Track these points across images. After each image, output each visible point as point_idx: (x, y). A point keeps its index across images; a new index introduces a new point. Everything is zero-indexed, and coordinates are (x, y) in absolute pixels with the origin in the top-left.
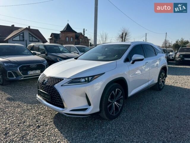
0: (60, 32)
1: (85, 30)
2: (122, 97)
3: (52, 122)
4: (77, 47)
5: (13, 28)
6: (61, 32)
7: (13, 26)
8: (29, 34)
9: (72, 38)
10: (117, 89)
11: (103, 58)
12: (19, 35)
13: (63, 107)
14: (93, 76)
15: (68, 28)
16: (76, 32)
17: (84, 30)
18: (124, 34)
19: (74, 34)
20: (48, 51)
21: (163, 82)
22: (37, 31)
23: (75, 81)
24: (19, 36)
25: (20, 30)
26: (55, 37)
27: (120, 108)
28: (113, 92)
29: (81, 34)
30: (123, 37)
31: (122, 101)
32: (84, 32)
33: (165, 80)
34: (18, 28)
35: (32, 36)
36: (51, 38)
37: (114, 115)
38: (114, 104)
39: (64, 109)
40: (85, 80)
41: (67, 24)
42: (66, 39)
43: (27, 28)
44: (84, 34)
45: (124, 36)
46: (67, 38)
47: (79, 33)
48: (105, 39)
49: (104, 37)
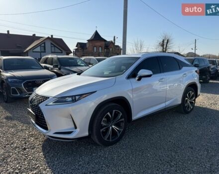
1: (116, 38)
2: (123, 119)
3: (41, 144)
4: (97, 59)
5: (34, 38)
6: (88, 41)
7: (34, 35)
8: (51, 44)
9: (100, 48)
10: (114, 111)
11: (108, 73)
12: (40, 45)
13: (46, 128)
14: (81, 95)
15: (97, 36)
16: (105, 41)
17: (114, 37)
19: (103, 43)
20: (61, 65)
21: (191, 103)
22: (61, 40)
23: (61, 100)
24: (39, 47)
25: (41, 40)
27: (119, 133)
28: (109, 113)
30: (164, 44)
31: (123, 125)
32: (114, 40)
33: (195, 100)
34: (39, 38)
35: (55, 46)
36: (77, 48)
37: (111, 141)
38: (111, 128)
39: (48, 131)
40: (72, 99)
43: (49, 37)
44: (114, 43)
45: (166, 44)
46: (95, 48)
47: (109, 42)
49: (139, 46)
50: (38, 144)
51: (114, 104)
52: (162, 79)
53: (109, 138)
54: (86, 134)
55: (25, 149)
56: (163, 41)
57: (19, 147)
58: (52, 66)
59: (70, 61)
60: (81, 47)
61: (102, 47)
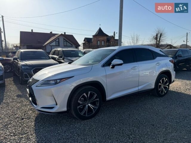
0: (93, 36)
1: (115, 33)
2: (98, 99)
5: (51, 35)
7: (51, 32)
8: (64, 39)
9: (103, 42)
12: (55, 41)
14: (61, 79)
15: (100, 32)
16: (107, 36)
17: (114, 33)
18: (159, 35)
19: (106, 38)
20: (65, 56)
22: (72, 37)
24: (55, 42)
25: (56, 36)
27: (94, 110)
28: (85, 94)
32: (114, 35)
33: (168, 86)
34: (55, 35)
35: (67, 41)
36: (84, 42)
37: (87, 115)
38: (87, 106)
39: (37, 106)
40: (55, 82)
41: (99, 28)
42: (98, 43)
43: (62, 34)
44: (114, 37)
48: (136, 41)
50: (33, 115)
51: (90, 87)
52: (135, 67)
53: (85, 114)
54: (65, 109)
55: (23, 119)
56: (157, 35)
57: (19, 117)
58: (57, 57)
59: (72, 52)
60: (87, 41)
61: (104, 41)
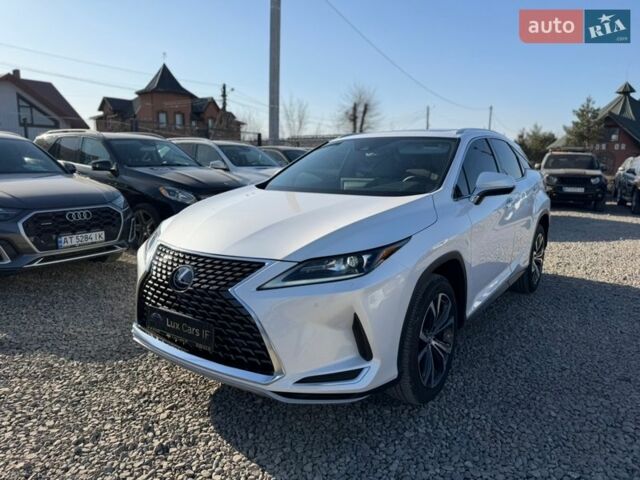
0: (138, 93)
1: (228, 90)
2: (452, 321)
4: (220, 146)
6: (140, 93)
8: (19, 97)
9: (178, 118)
10: (440, 296)
13: (266, 368)
15: (166, 82)
16: (192, 97)
17: (224, 87)
18: (361, 109)
19: (187, 102)
20: (120, 162)
22: (48, 89)
23: (310, 269)
26: (115, 111)
27: (445, 359)
28: (432, 305)
29: (212, 102)
30: (357, 116)
32: (224, 95)
33: (543, 257)
35: (31, 106)
36: (101, 113)
37: (433, 385)
38: (430, 346)
40: (346, 264)
42: (158, 118)
43: (9, 76)
44: (224, 104)
45: (361, 115)
46: (163, 117)
47: (202, 100)
48: (297, 123)
49: (295, 116)
54: (394, 372)
56: (355, 108)
61: (183, 116)
